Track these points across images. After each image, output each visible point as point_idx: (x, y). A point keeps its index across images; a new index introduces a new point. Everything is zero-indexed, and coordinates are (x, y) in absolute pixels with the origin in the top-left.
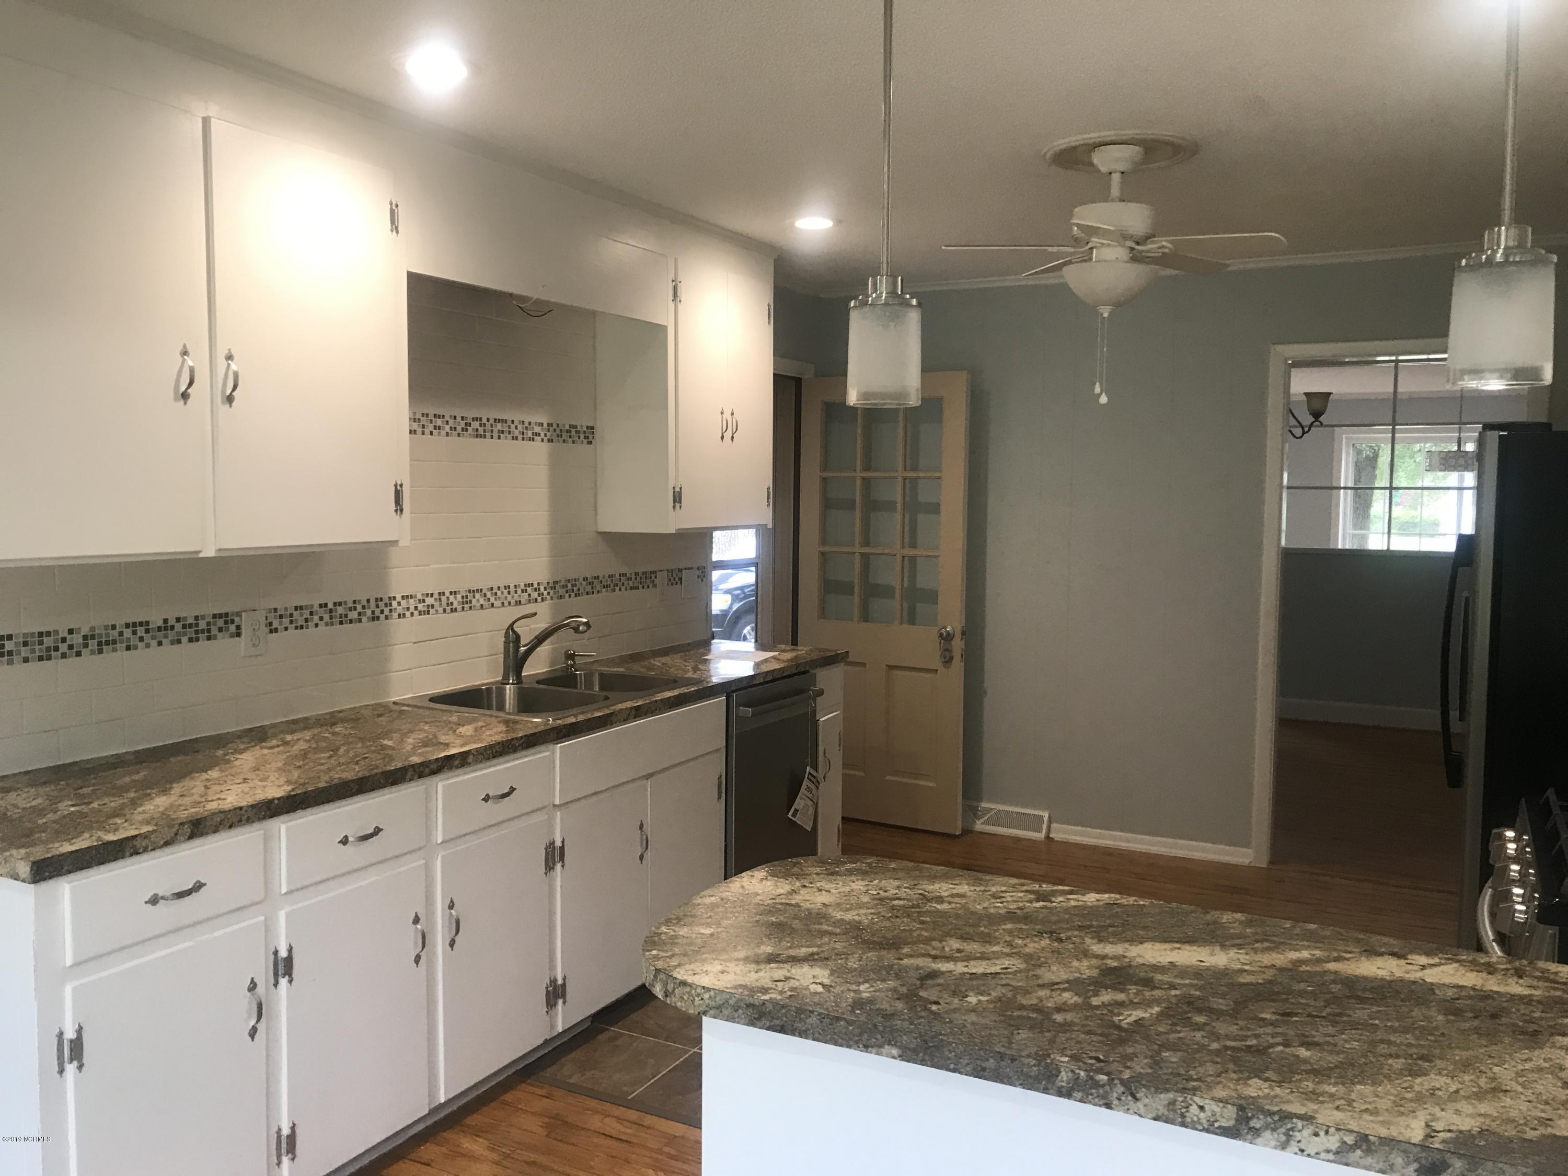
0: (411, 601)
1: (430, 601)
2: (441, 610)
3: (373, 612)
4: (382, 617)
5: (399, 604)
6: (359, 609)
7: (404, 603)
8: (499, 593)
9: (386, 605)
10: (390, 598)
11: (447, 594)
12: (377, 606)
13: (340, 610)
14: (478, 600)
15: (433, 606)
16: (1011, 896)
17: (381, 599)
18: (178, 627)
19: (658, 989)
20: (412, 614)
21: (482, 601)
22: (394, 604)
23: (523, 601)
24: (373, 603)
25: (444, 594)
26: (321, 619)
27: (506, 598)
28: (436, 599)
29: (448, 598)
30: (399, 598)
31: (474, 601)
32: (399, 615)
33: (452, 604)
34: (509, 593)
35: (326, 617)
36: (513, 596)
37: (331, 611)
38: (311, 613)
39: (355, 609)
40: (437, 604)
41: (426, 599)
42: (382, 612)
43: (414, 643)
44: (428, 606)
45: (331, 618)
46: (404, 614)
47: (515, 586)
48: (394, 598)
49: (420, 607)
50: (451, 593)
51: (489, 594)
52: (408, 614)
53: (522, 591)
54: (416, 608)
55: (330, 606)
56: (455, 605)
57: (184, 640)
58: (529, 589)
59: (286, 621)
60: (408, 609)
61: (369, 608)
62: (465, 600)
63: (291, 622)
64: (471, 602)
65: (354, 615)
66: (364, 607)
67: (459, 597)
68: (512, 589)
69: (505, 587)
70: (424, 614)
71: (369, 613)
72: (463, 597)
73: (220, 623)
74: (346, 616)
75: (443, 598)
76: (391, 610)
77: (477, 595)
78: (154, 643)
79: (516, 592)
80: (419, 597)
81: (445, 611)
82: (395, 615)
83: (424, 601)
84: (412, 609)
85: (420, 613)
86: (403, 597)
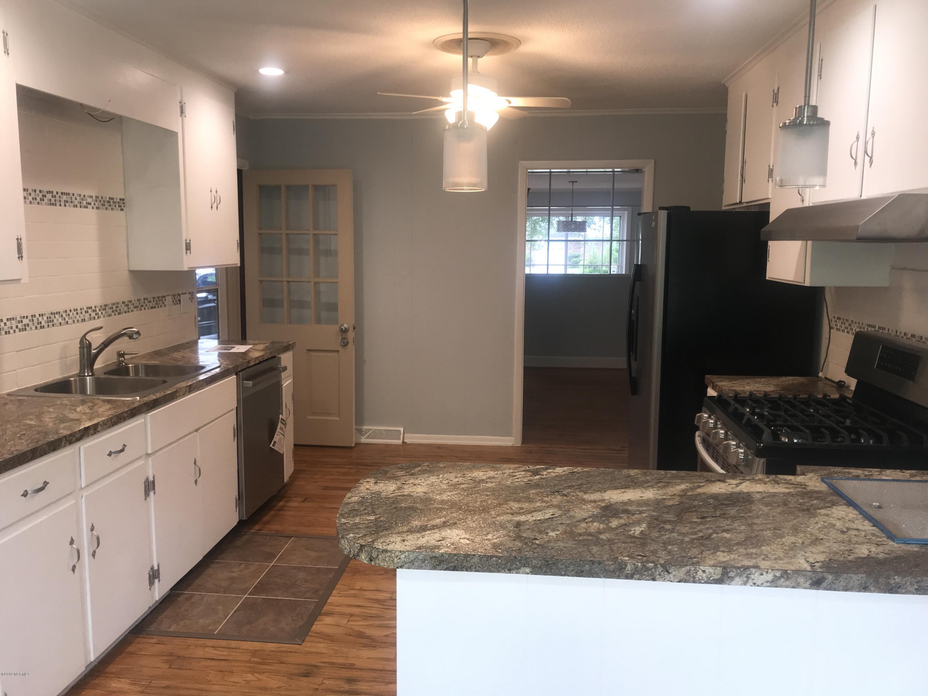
0: (13, 322)
1: (25, 321)
2: (34, 328)
5: (5, 324)
7: (8, 323)
8: (71, 314)
11: (37, 316)
14: (58, 320)
15: (28, 325)
16: (520, 475)
19: (363, 557)
20: (14, 331)
21: (60, 320)
22: (2, 324)
23: (86, 319)
25: (35, 316)
27: (76, 317)
28: (30, 320)
29: (38, 319)
30: (4, 320)
31: (55, 320)
32: (6, 332)
33: (41, 323)
34: (77, 314)
36: (80, 316)
40: (31, 324)
41: (23, 320)
43: (17, 352)
44: (25, 325)
46: (9, 332)
47: (81, 309)
48: (2, 320)
49: (20, 326)
50: (40, 315)
51: (64, 315)
52: (12, 331)
53: (86, 312)
54: (17, 327)
56: (43, 323)
58: (90, 311)
60: (11, 328)
62: (49, 320)
64: (53, 321)
67: (45, 318)
68: (79, 311)
69: (74, 310)
70: (23, 331)
72: (47, 318)
75: (35, 319)
77: (57, 316)
79: (81, 313)
80: (19, 319)
81: (36, 328)
83: (22, 321)
84: (14, 328)
85: (20, 330)
86: (8, 319)
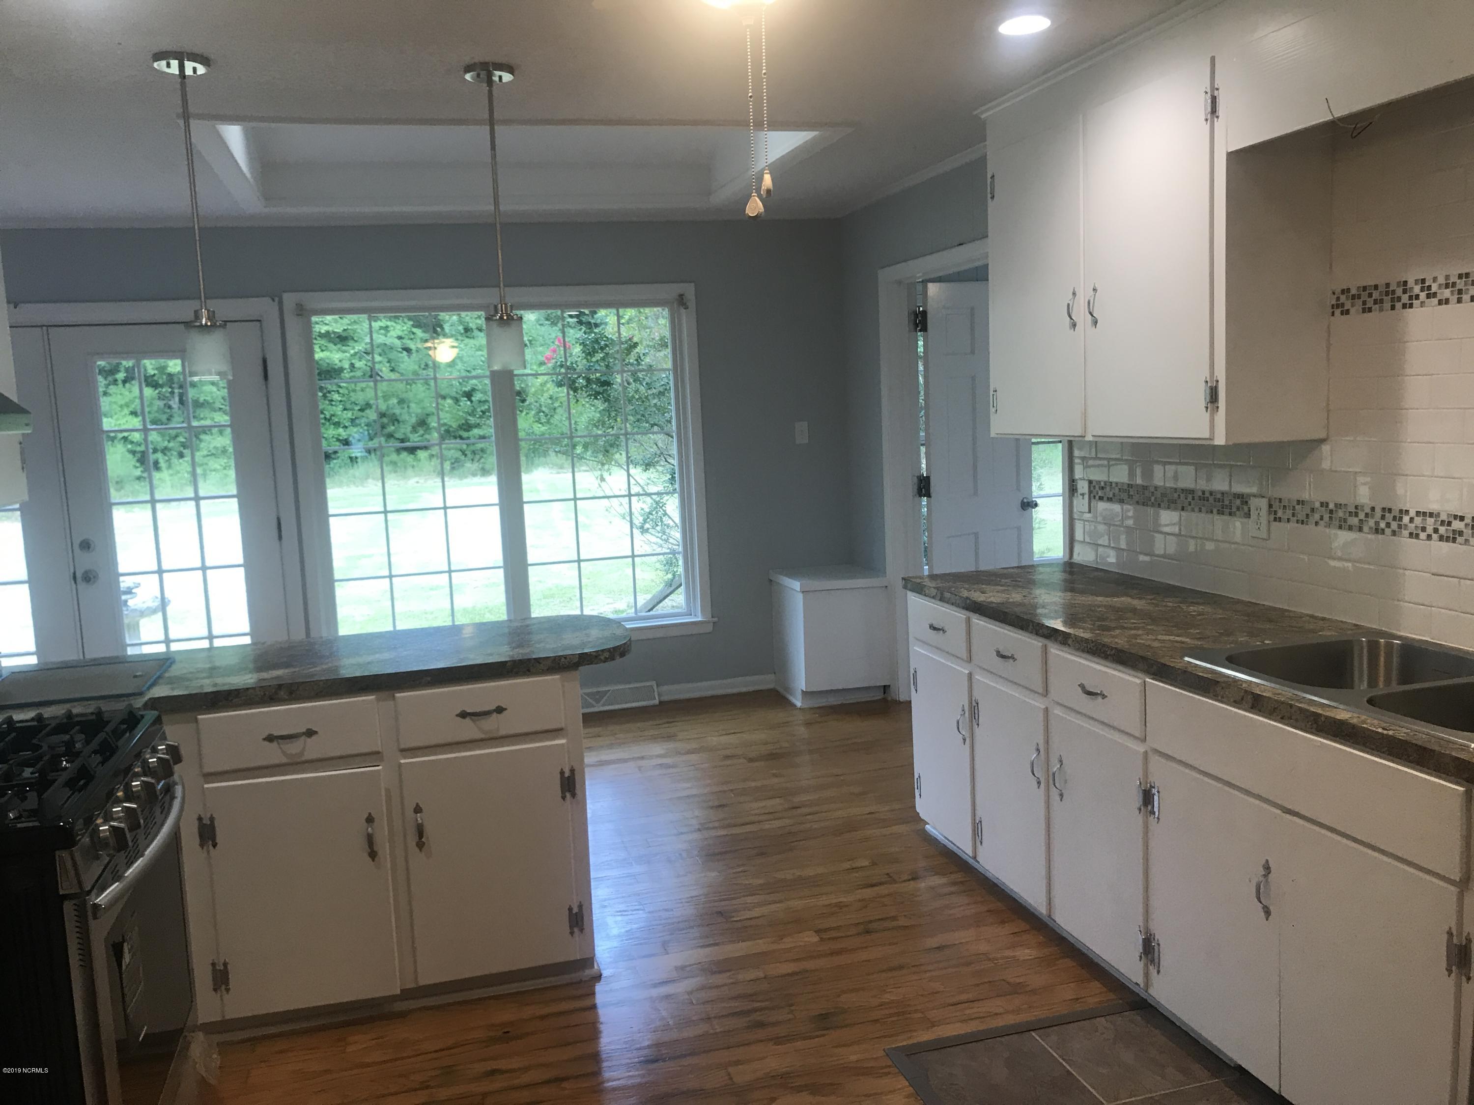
0: (1430, 521)
1: (1457, 525)
3: (1377, 523)
4: (1388, 531)
5: (1412, 520)
6: (1362, 516)
7: (1418, 521)
9: (1394, 518)
10: (1401, 511)
12: (1383, 517)
13: (1341, 514)
15: (1461, 533)
17: (1390, 510)
18: (1211, 499)
20: (1429, 537)
22: (1406, 519)
24: (1378, 513)
26: (1322, 518)
28: (1467, 525)
30: (1412, 513)
32: (1411, 534)
35: (1326, 517)
37: (1331, 512)
38: (1313, 510)
39: (1356, 515)
42: (1388, 525)
43: (1433, 574)
45: (1331, 518)
46: (1417, 536)
48: (1407, 512)
49: (1442, 530)
52: (1423, 535)
54: (1436, 531)
55: (1331, 506)
57: (1215, 511)
59: (1289, 512)
60: (1424, 529)
61: (1373, 517)
63: (1293, 515)
65: (1354, 521)
66: (1367, 515)
70: (1447, 541)
71: (1372, 522)
73: (1238, 502)
74: (1345, 521)
76: (1400, 527)
78: (1197, 509)
80: (1443, 517)
82: (1406, 533)
83: (1449, 524)
84: (1430, 530)
85: (1441, 538)
86: (1418, 513)
